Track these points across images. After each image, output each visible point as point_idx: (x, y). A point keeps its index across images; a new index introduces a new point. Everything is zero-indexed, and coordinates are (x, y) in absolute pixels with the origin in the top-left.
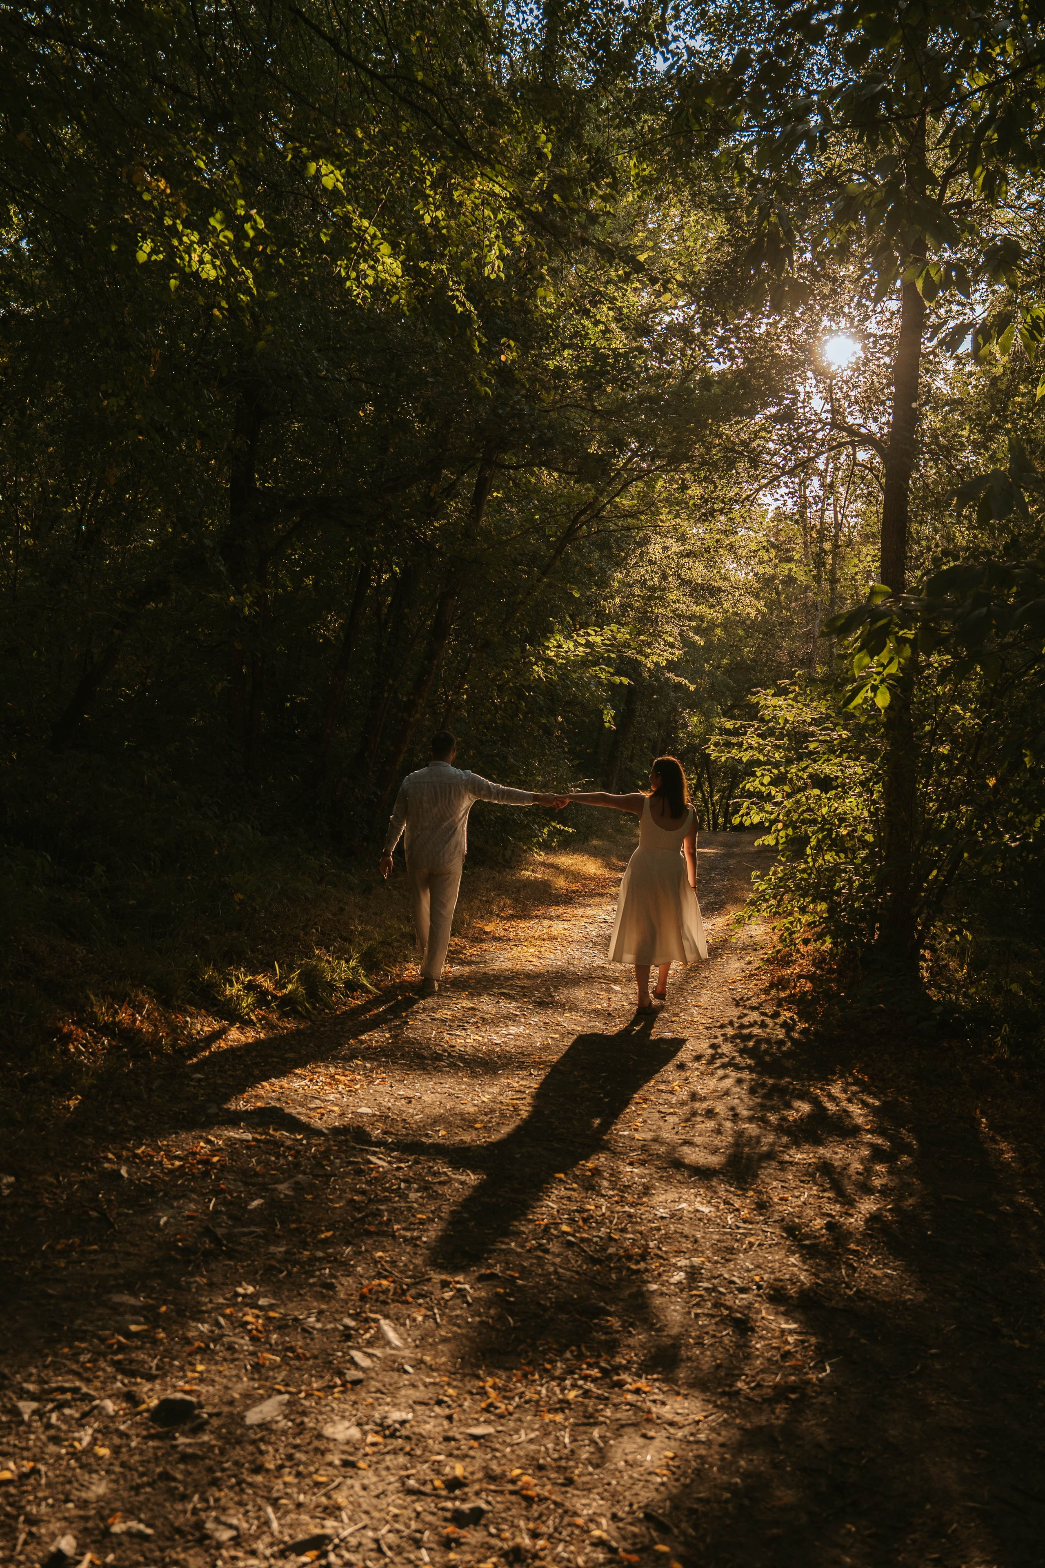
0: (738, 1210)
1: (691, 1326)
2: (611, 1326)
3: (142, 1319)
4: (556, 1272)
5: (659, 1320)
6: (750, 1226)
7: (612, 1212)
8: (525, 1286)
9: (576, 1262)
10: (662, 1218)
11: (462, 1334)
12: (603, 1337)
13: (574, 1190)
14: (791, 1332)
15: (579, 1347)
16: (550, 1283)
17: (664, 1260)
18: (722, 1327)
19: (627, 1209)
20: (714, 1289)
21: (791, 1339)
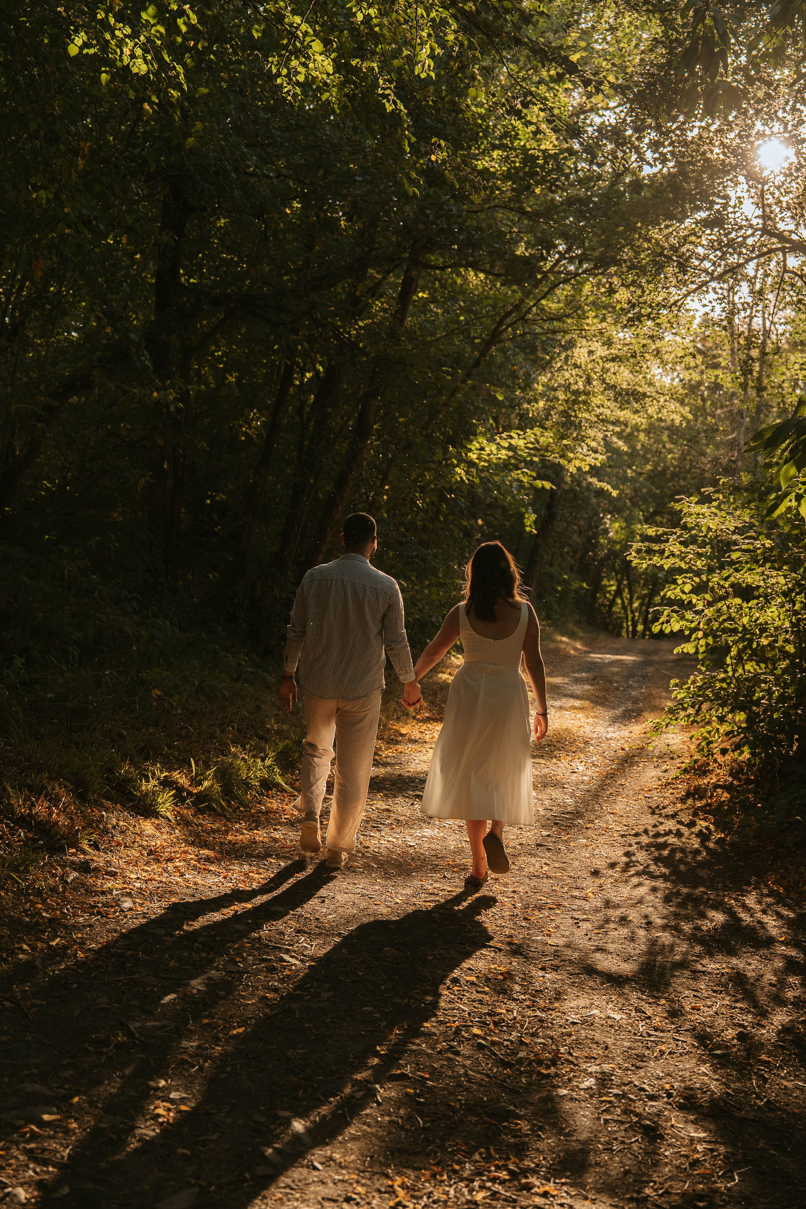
0: (649, 1018)
1: (600, 1132)
2: (520, 1129)
3: (55, 1109)
4: (466, 1074)
5: (568, 1125)
6: (662, 1035)
7: (523, 1017)
8: (435, 1087)
9: (487, 1065)
10: (574, 1023)
11: (372, 1133)
12: (512, 1140)
13: (486, 993)
14: (700, 1140)
15: (487, 1149)
16: (459, 1085)
17: (575, 1065)
18: (631, 1133)
19: (538, 1013)
20: (624, 1096)
21: (699, 1148)
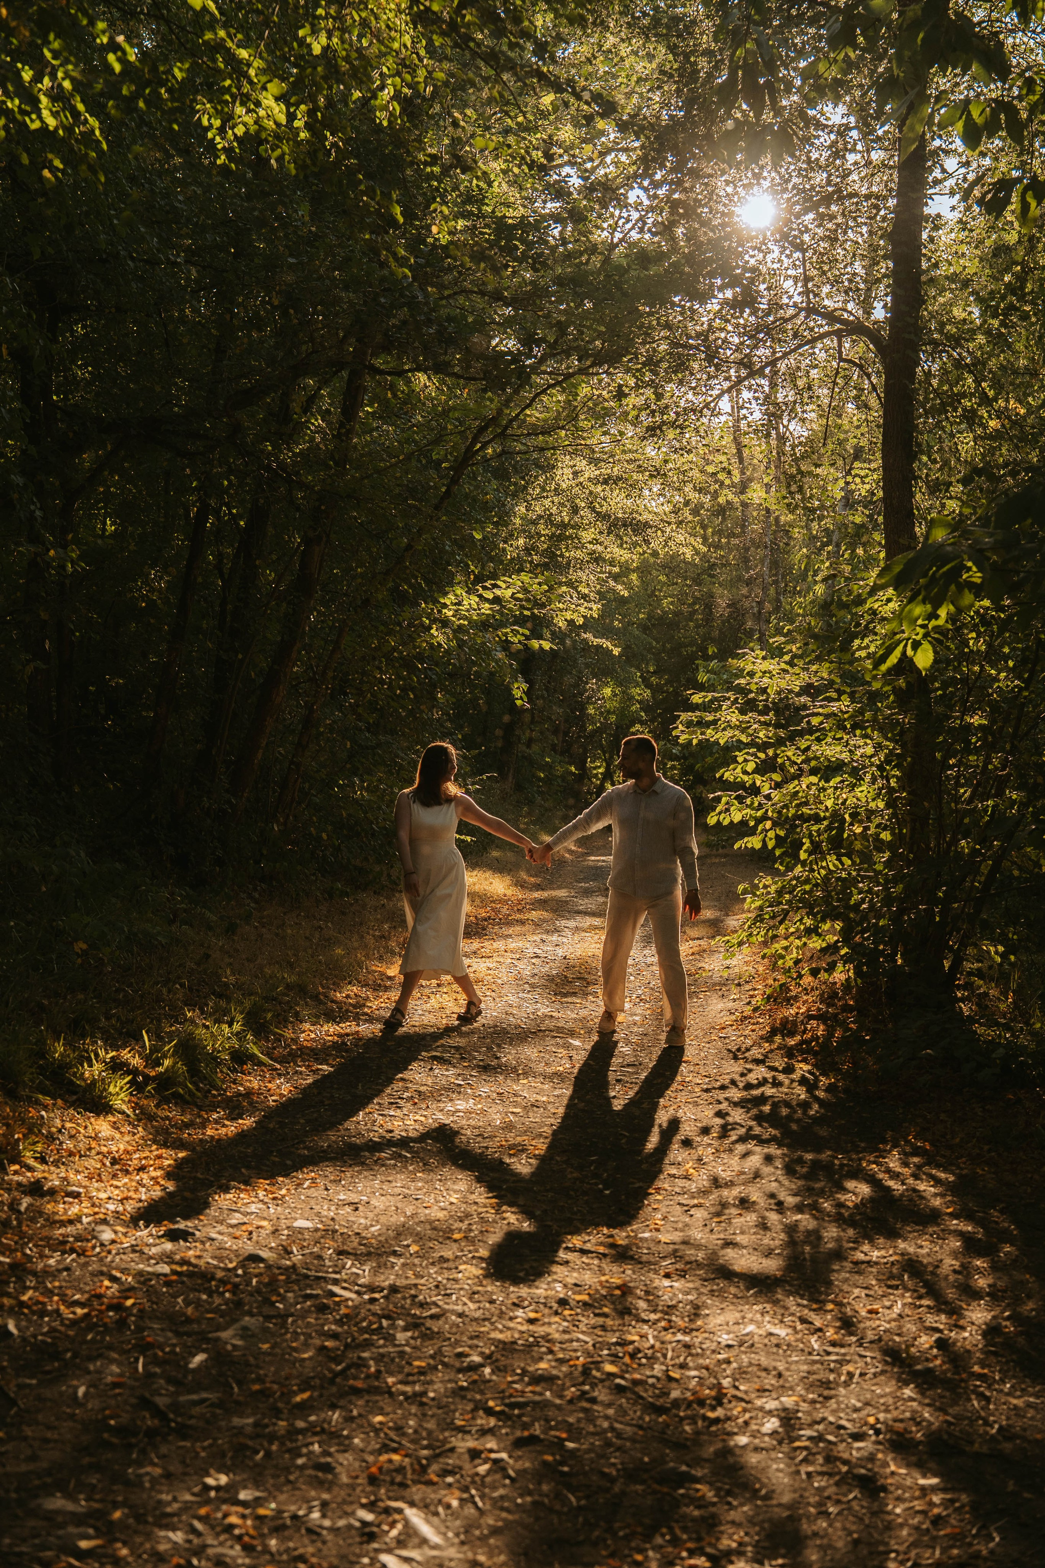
0: (820, 1330)
1: (805, 1489)
2: (703, 1496)
3: (91, 1531)
4: (612, 1429)
5: (763, 1485)
6: (843, 1351)
7: (663, 1343)
8: (578, 1450)
9: (635, 1413)
10: (729, 1346)
11: (515, 1521)
12: (696, 1513)
13: (606, 1315)
14: (934, 1489)
15: (671, 1530)
16: (608, 1444)
17: (747, 1402)
18: (845, 1488)
19: (680, 1337)
20: (820, 1438)
21: (936, 1499)
